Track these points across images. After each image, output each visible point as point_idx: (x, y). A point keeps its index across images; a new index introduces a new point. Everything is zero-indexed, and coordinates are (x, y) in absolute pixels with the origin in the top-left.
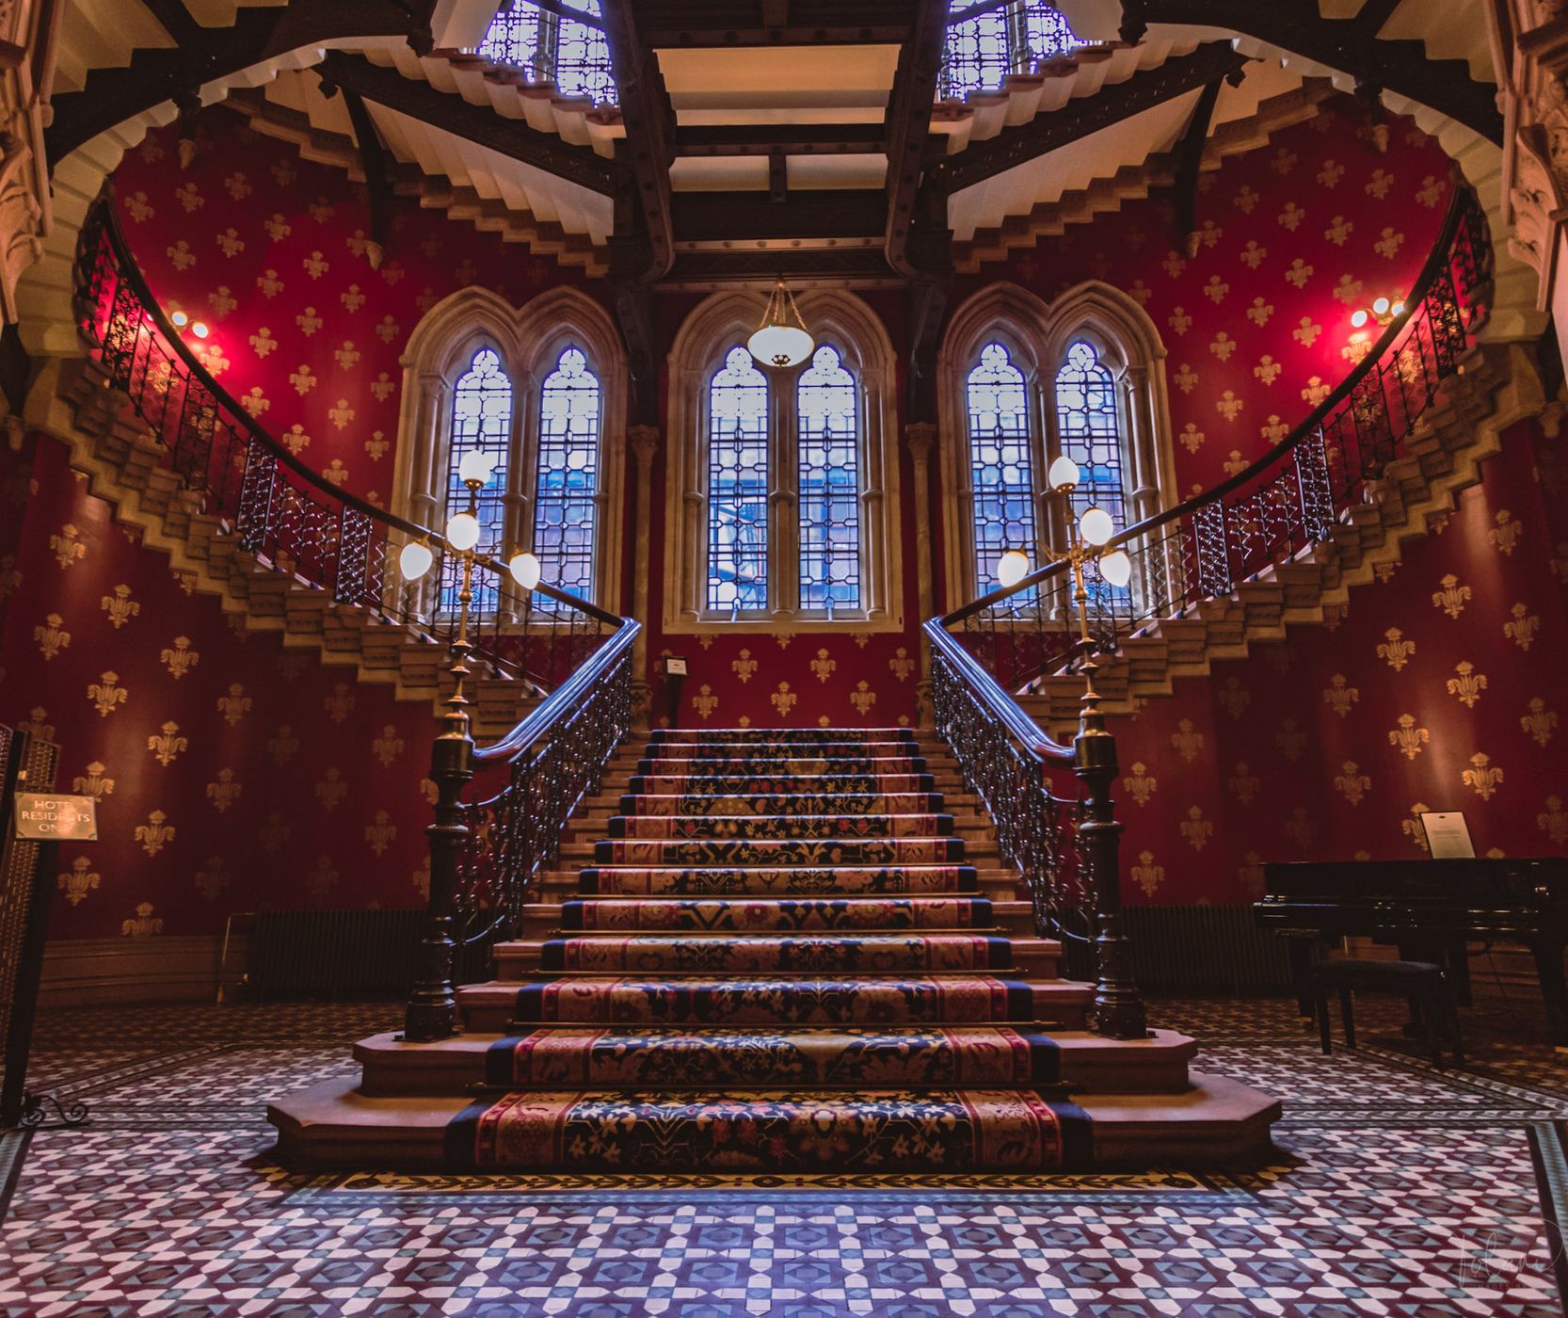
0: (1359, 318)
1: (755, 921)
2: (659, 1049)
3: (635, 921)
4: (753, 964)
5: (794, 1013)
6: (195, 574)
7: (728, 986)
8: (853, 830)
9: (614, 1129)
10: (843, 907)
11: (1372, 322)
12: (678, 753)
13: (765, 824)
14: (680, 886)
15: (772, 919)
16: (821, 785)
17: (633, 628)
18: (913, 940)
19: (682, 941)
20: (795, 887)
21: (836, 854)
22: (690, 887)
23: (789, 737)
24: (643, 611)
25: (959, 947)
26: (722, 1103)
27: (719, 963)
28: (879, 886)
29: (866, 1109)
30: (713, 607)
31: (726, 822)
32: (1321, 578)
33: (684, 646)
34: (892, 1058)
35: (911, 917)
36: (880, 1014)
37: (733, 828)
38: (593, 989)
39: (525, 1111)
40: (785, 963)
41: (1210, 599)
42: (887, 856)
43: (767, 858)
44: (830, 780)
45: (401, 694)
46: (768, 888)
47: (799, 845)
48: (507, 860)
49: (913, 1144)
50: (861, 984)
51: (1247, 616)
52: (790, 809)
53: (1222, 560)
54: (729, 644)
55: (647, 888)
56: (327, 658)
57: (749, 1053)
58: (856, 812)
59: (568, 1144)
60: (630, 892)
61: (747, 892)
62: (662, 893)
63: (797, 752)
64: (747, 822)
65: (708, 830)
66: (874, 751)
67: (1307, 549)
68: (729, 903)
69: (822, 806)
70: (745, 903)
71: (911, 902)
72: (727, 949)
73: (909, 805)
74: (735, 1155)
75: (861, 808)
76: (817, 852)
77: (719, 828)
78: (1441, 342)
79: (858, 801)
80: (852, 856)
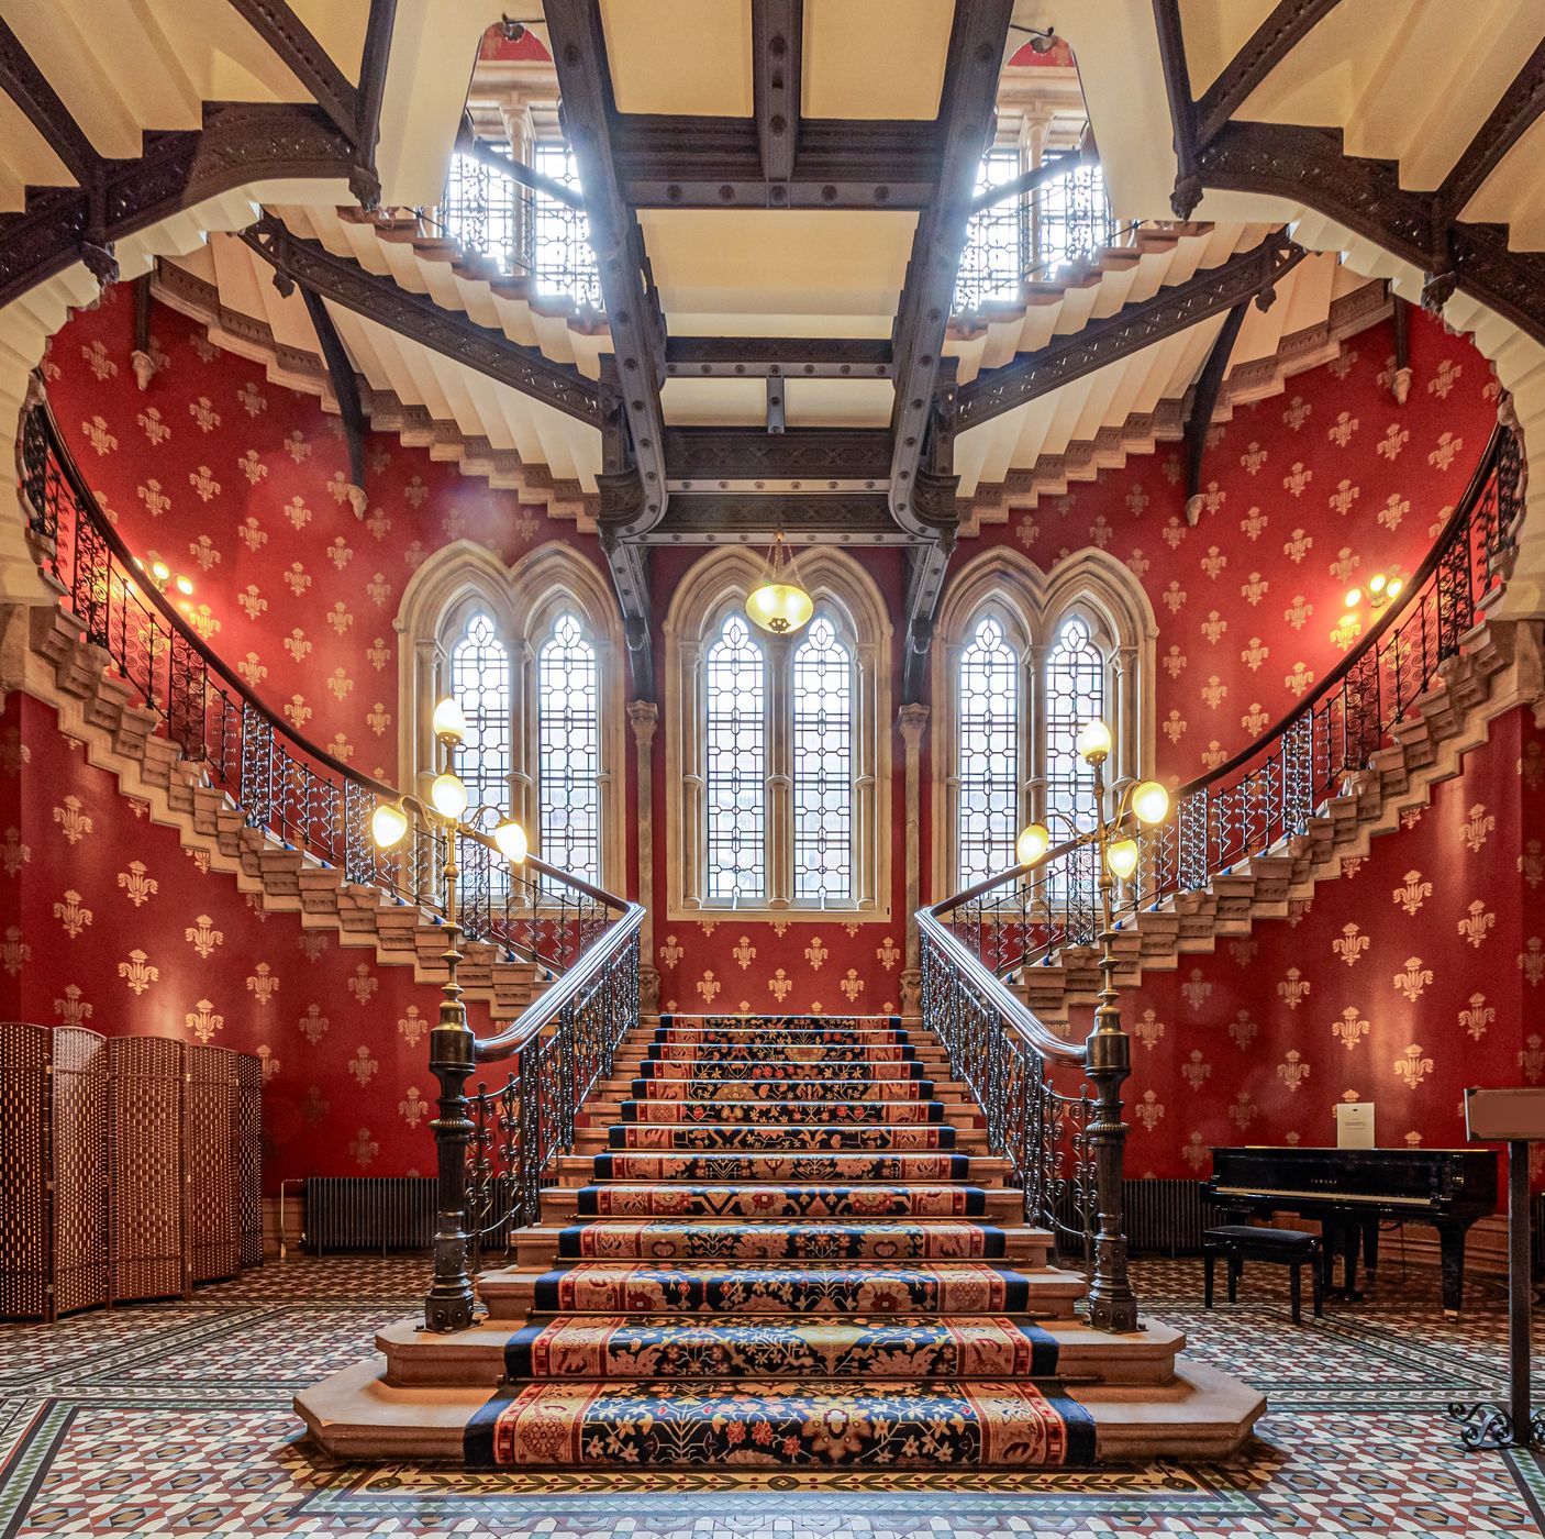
0: (1352, 597)
1: (763, 1209)
2: (673, 1345)
3: (649, 1209)
4: (762, 1254)
5: (802, 1303)
6: (207, 851)
7: (739, 1276)
8: (850, 1117)
9: (632, 1432)
10: (844, 1196)
11: (1367, 604)
12: (686, 1038)
13: (769, 1111)
14: (690, 1172)
15: (779, 1206)
16: (820, 1071)
17: (638, 913)
18: (913, 1229)
19: (694, 1229)
20: (797, 1174)
21: (835, 1140)
22: (700, 1172)
23: (789, 1023)
24: (647, 894)
25: (957, 1238)
26: (736, 1398)
27: (727, 1251)
28: (877, 1173)
29: (877, 1409)
30: (713, 894)
31: (732, 1108)
32: (1294, 871)
33: (688, 931)
34: (898, 1352)
35: (909, 1205)
36: (885, 1307)
37: (739, 1113)
38: (608, 1280)
39: (544, 1411)
40: (793, 1251)
41: (1185, 891)
42: (883, 1143)
43: (771, 1144)
44: (828, 1067)
45: (420, 976)
46: (774, 1174)
47: (800, 1132)
48: (520, 1152)
49: (923, 1445)
50: (866, 1274)
51: (1219, 909)
52: (790, 1095)
53: (1201, 853)
54: (730, 931)
55: (660, 1176)
56: (346, 939)
57: (762, 1349)
58: (852, 1098)
59: (586, 1444)
60: (643, 1177)
61: (753, 1178)
62: (672, 1179)
63: (796, 1038)
64: (751, 1108)
65: (716, 1114)
66: (866, 1039)
67: (1281, 842)
68: (737, 1190)
69: (821, 1092)
70: (753, 1190)
71: (911, 1190)
72: (737, 1238)
73: (901, 1092)
74: (750, 1453)
75: (856, 1095)
76: (818, 1138)
77: (725, 1113)
78: (1446, 620)
79: (855, 1088)
80: (851, 1142)
